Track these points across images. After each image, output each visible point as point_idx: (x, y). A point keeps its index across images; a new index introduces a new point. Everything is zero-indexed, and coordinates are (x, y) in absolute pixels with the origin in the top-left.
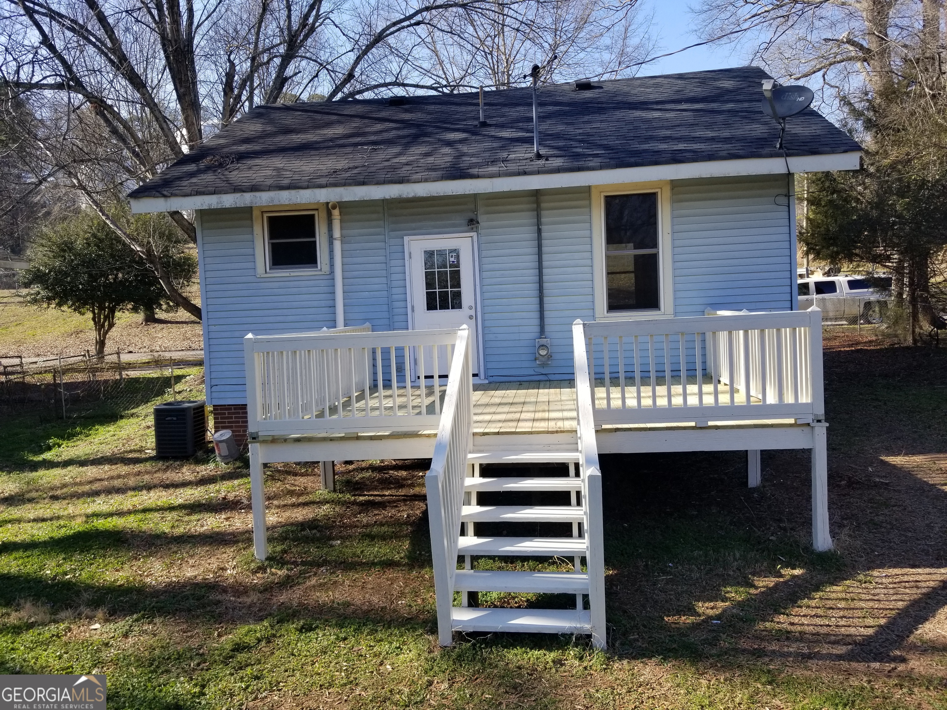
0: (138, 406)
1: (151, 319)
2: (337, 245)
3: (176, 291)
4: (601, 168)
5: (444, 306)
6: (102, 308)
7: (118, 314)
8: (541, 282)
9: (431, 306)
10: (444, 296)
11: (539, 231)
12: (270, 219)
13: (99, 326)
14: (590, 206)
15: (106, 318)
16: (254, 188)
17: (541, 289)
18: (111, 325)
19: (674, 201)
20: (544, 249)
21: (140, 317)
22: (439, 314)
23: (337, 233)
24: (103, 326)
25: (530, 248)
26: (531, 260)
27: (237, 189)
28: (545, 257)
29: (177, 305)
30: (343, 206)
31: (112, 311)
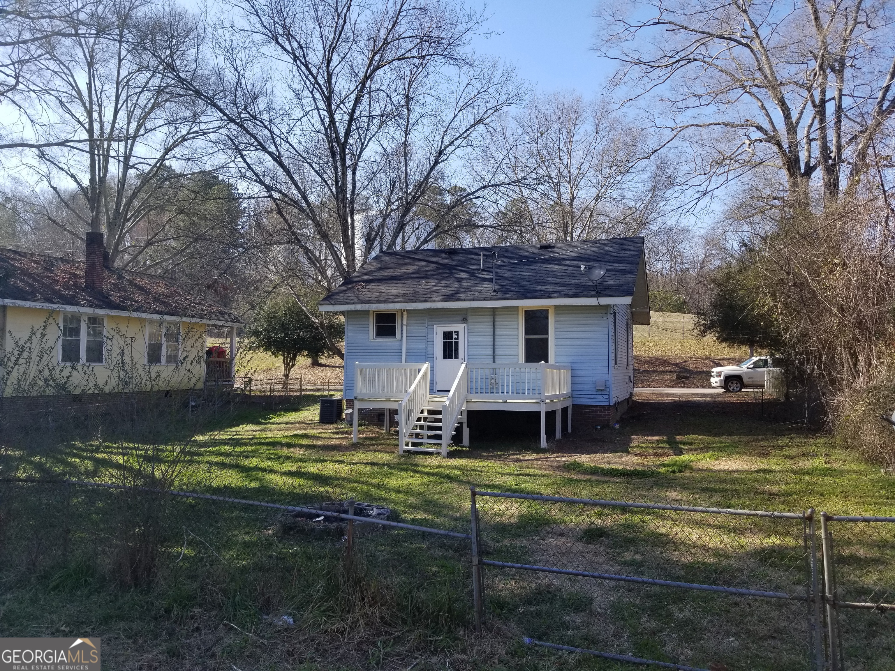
0: (309, 405)
1: (316, 363)
2: (405, 328)
3: (334, 345)
4: (517, 299)
5: (451, 358)
6: (289, 354)
7: (298, 358)
8: (494, 349)
9: (445, 357)
10: (451, 353)
11: (494, 325)
12: (377, 315)
13: (286, 365)
14: (517, 314)
15: (291, 359)
16: (369, 302)
17: (494, 352)
18: (293, 365)
19: (555, 314)
20: (497, 333)
21: (309, 361)
22: (448, 361)
23: (405, 322)
24: (289, 365)
25: (490, 332)
26: (490, 338)
27: (363, 302)
28: (497, 337)
29: (334, 354)
30: (408, 311)
31: (295, 356)
